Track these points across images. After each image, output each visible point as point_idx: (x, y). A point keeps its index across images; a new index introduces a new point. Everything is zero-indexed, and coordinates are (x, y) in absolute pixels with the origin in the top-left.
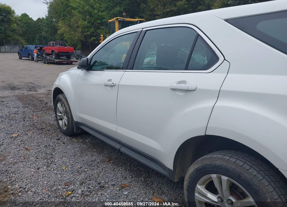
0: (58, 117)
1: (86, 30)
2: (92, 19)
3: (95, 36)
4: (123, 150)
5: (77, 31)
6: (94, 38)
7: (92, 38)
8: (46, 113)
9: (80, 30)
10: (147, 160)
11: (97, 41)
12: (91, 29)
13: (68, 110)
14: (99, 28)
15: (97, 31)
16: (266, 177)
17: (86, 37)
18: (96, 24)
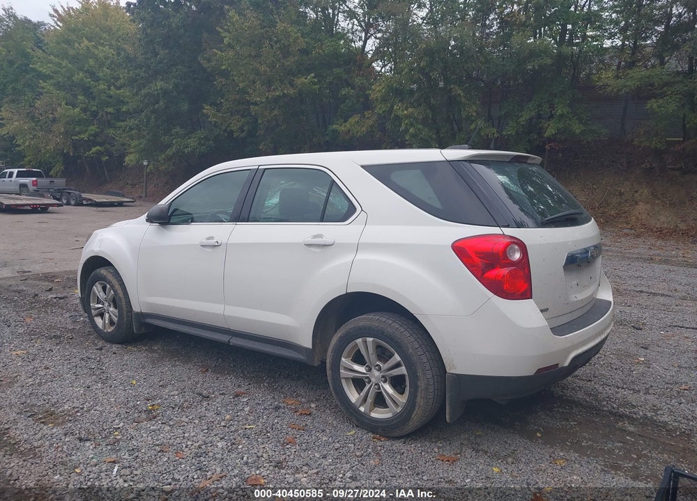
0: (93, 311)
1: (77, 129)
2: (92, 102)
3: (101, 144)
4: (235, 341)
5: (52, 132)
6: (98, 148)
7: (94, 149)
8: (46, 312)
9: (60, 128)
10: (276, 347)
11: (107, 155)
12: (91, 127)
13: (121, 295)
14: (110, 125)
15: (104, 132)
16: (423, 346)
17: (76, 145)
18: (102, 116)
